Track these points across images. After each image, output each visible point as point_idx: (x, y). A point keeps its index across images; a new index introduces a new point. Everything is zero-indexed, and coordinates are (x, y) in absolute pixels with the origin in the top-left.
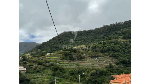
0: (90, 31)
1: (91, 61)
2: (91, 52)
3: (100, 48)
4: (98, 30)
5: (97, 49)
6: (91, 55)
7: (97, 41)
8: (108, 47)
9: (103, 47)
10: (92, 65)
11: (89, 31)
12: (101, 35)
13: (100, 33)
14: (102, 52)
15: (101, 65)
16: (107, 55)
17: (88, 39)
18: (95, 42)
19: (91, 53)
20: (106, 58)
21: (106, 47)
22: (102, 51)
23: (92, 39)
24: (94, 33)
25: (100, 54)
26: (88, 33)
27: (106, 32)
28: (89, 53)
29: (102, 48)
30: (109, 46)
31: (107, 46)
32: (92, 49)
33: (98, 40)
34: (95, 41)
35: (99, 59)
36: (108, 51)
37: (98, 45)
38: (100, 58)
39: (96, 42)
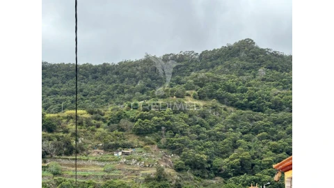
0: (105, 69)
1: (102, 161)
2: (105, 131)
3: (133, 121)
4: (129, 67)
5: (123, 123)
6: (105, 142)
7: (124, 99)
8: (156, 118)
9: (142, 117)
10: (106, 174)
11: (99, 66)
12: (137, 82)
13: (135, 77)
14: (138, 134)
15: (134, 172)
16: (153, 144)
17: (98, 93)
18: (117, 104)
19: (103, 134)
20: (147, 150)
21: (149, 118)
22: (139, 130)
23: (109, 94)
24: (115, 76)
25: (133, 139)
26: (98, 74)
27: (150, 77)
28: (97, 134)
29: (139, 120)
30: (158, 116)
31: (152, 117)
32: (109, 124)
33: (127, 96)
34: (118, 100)
35: (127, 154)
36: (156, 131)
37: (127, 112)
38: (130, 151)
39: (122, 104)
